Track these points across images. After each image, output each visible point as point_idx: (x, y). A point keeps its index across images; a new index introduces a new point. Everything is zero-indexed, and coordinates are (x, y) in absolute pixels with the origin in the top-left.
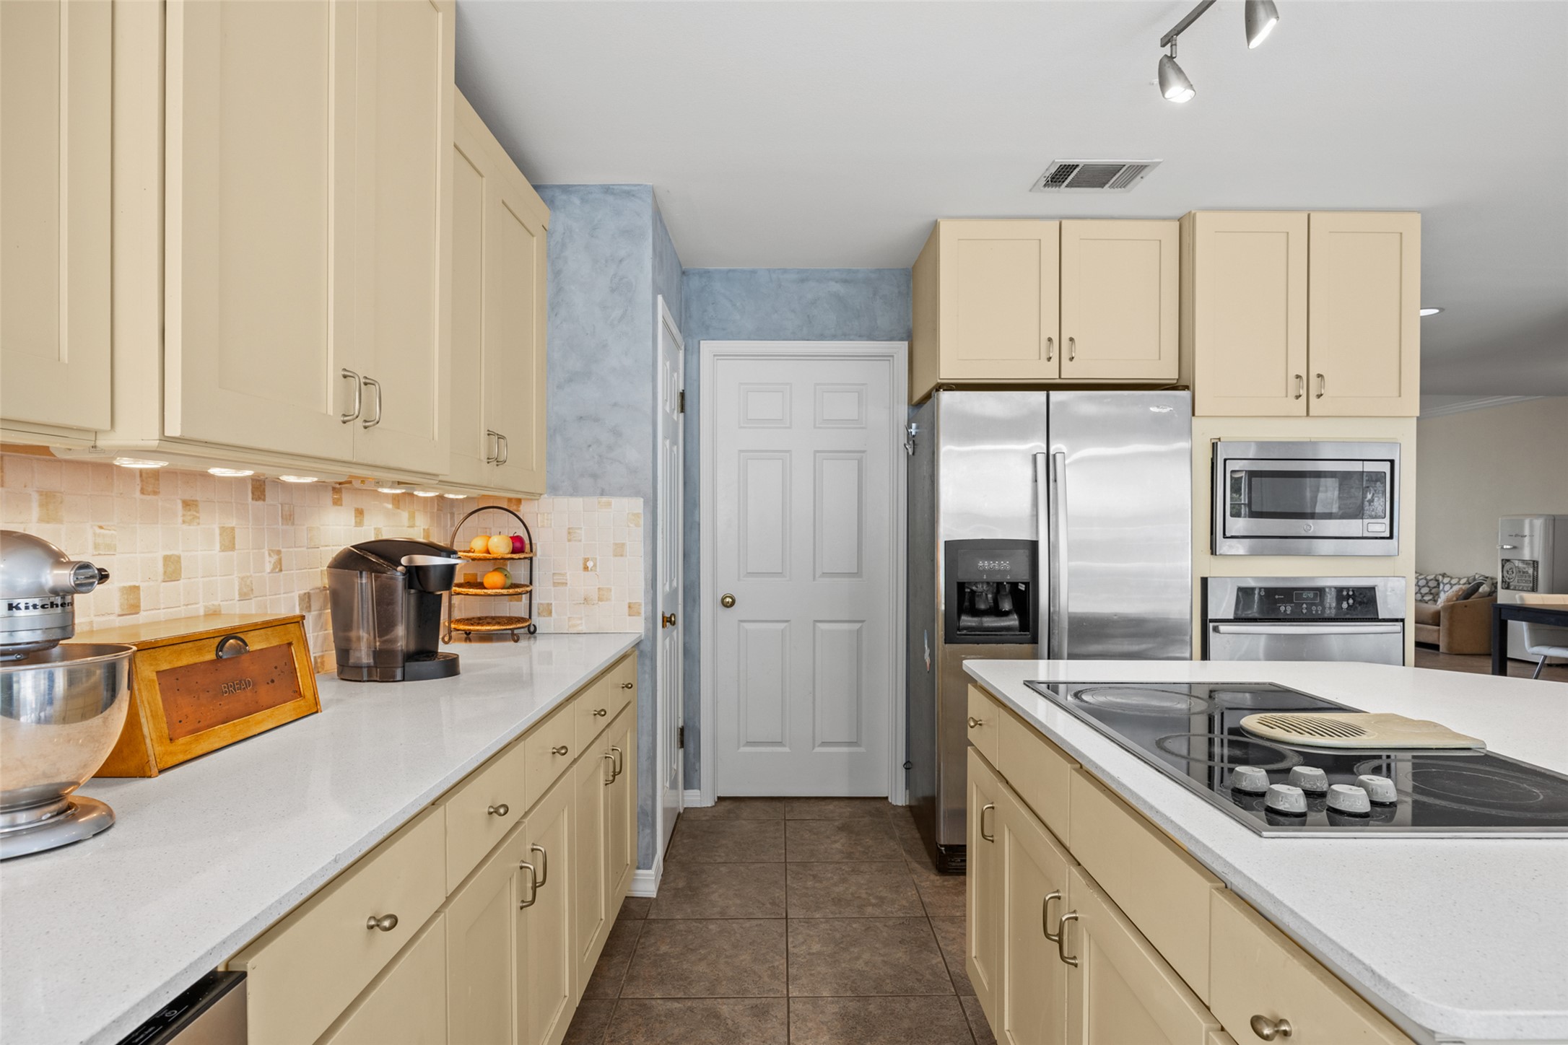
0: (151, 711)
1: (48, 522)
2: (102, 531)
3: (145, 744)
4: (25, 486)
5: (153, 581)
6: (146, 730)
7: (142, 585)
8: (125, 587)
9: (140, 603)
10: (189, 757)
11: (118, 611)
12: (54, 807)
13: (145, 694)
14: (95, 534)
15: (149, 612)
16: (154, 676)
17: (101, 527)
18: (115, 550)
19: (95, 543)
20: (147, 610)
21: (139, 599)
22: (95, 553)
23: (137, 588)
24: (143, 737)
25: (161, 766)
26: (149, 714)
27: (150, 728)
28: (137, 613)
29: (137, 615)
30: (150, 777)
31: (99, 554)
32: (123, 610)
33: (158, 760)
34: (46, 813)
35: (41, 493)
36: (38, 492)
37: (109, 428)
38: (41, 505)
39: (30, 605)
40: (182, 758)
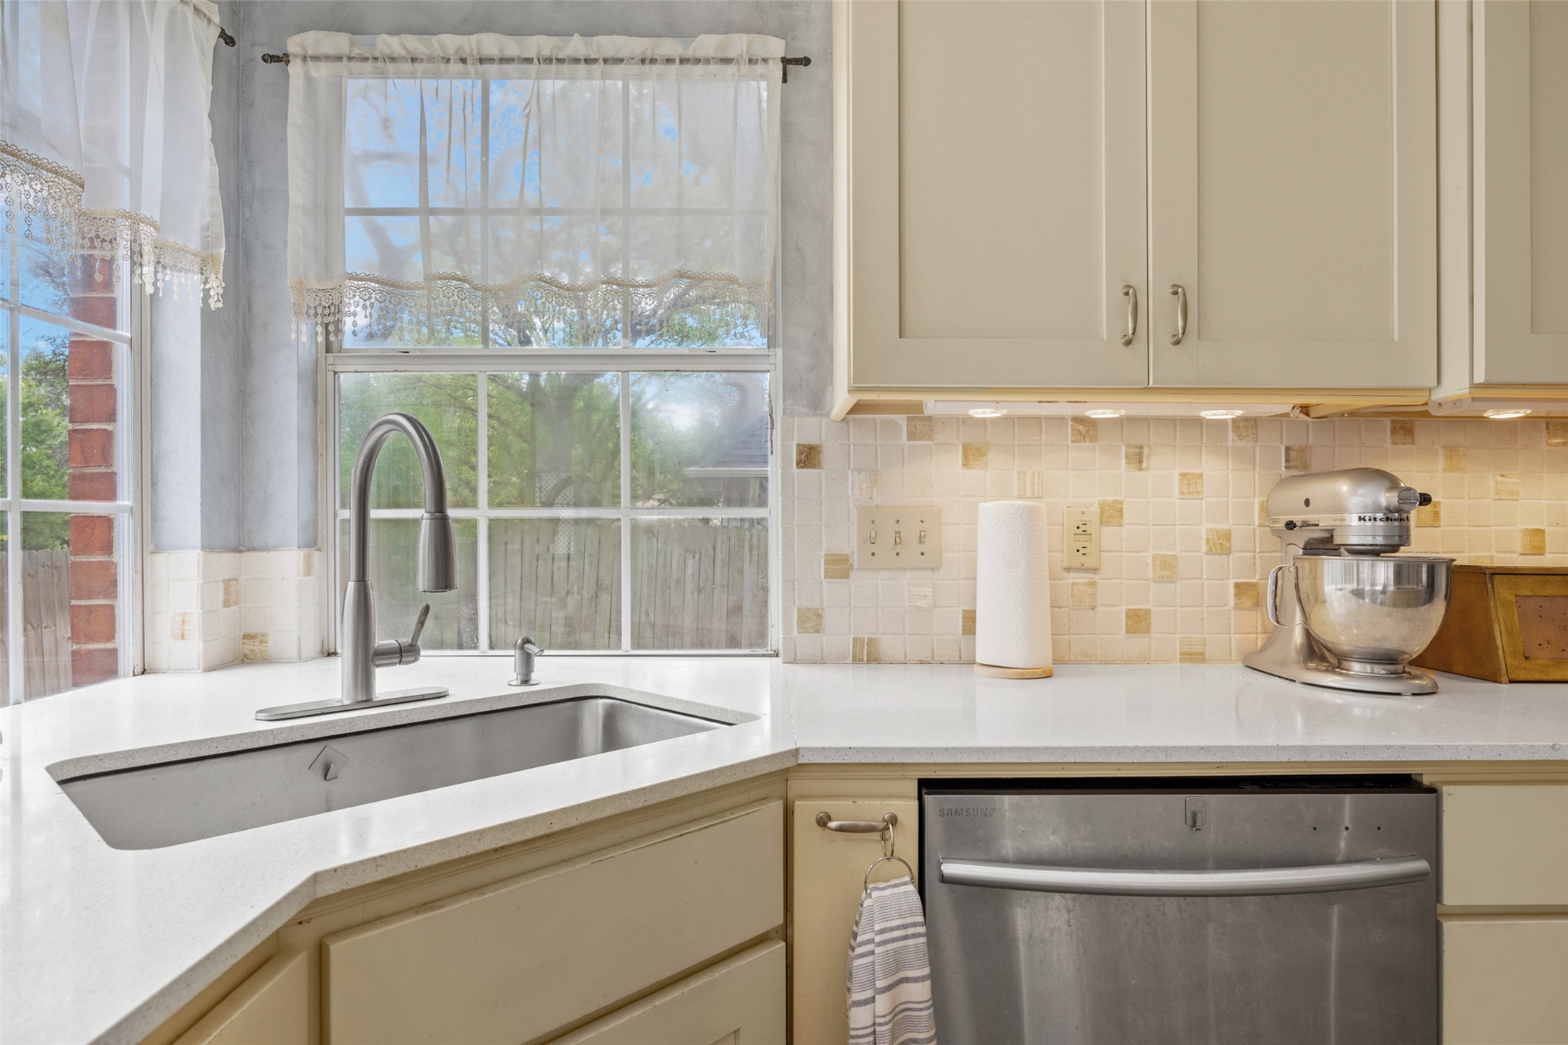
0: (1507, 628)
1: (1452, 472)
2: (1504, 479)
3: (1498, 654)
4: (1433, 443)
5: (1562, 526)
6: (1499, 642)
7: (1548, 529)
8: (1527, 529)
9: (1545, 545)
10: (1546, 678)
11: (1519, 549)
12: (1391, 668)
13: (1501, 613)
14: (1496, 482)
15: (1556, 555)
16: (1513, 599)
17: (1503, 476)
18: (1518, 496)
19: (1496, 489)
20: (1554, 553)
21: (1544, 542)
22: (1496, 498)
23: (1543, 531)
24: (1497, 648)
25: (1513, 677)
26: (1503, 629)
27: (1504, 642)
28: (1543, 554)
29: (1543, 557)
30: (1500, 683)
31: (1501, 499)
32: (1525, 549)
33: (1509, 671)
34: (1380, 670)
35: (1445, 448)
36: (1443, 447)
37: (1436, 384)
38: (1446, 458)
39: (1372, 517)
40: (1537, 677)
